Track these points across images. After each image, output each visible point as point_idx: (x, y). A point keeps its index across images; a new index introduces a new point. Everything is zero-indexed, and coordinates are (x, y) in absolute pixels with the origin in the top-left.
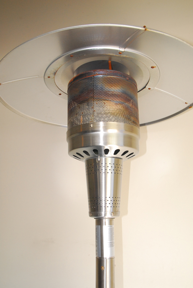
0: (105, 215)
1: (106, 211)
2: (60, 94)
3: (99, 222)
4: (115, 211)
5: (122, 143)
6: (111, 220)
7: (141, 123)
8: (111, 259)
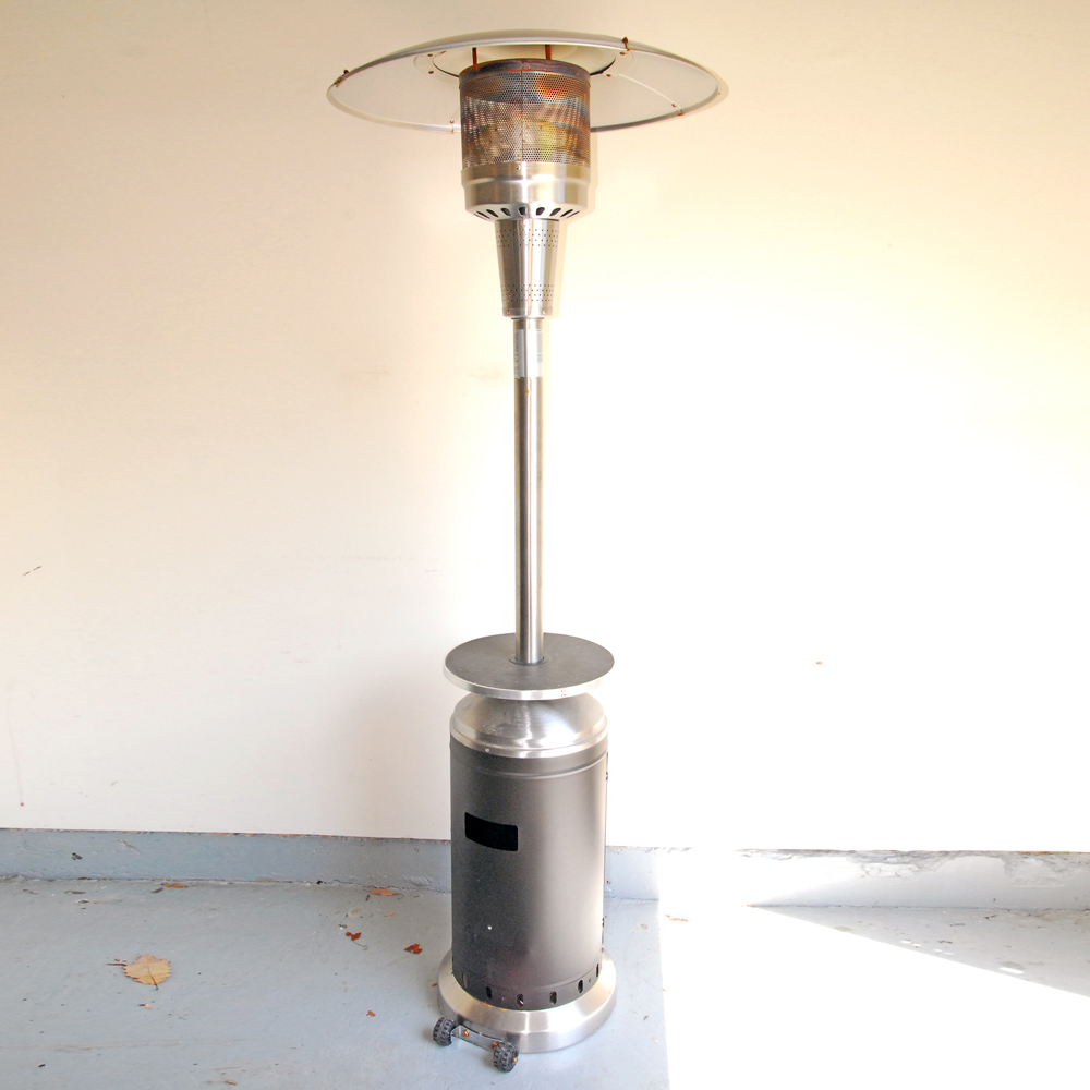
0: (529, 313)
1: (532, 307)
2: (431, 73)
3: (520, 325)
4: (546, 308)
5: (561, 196)
6: (539, 320)
7: (592, 126)
8: (539, 380)
